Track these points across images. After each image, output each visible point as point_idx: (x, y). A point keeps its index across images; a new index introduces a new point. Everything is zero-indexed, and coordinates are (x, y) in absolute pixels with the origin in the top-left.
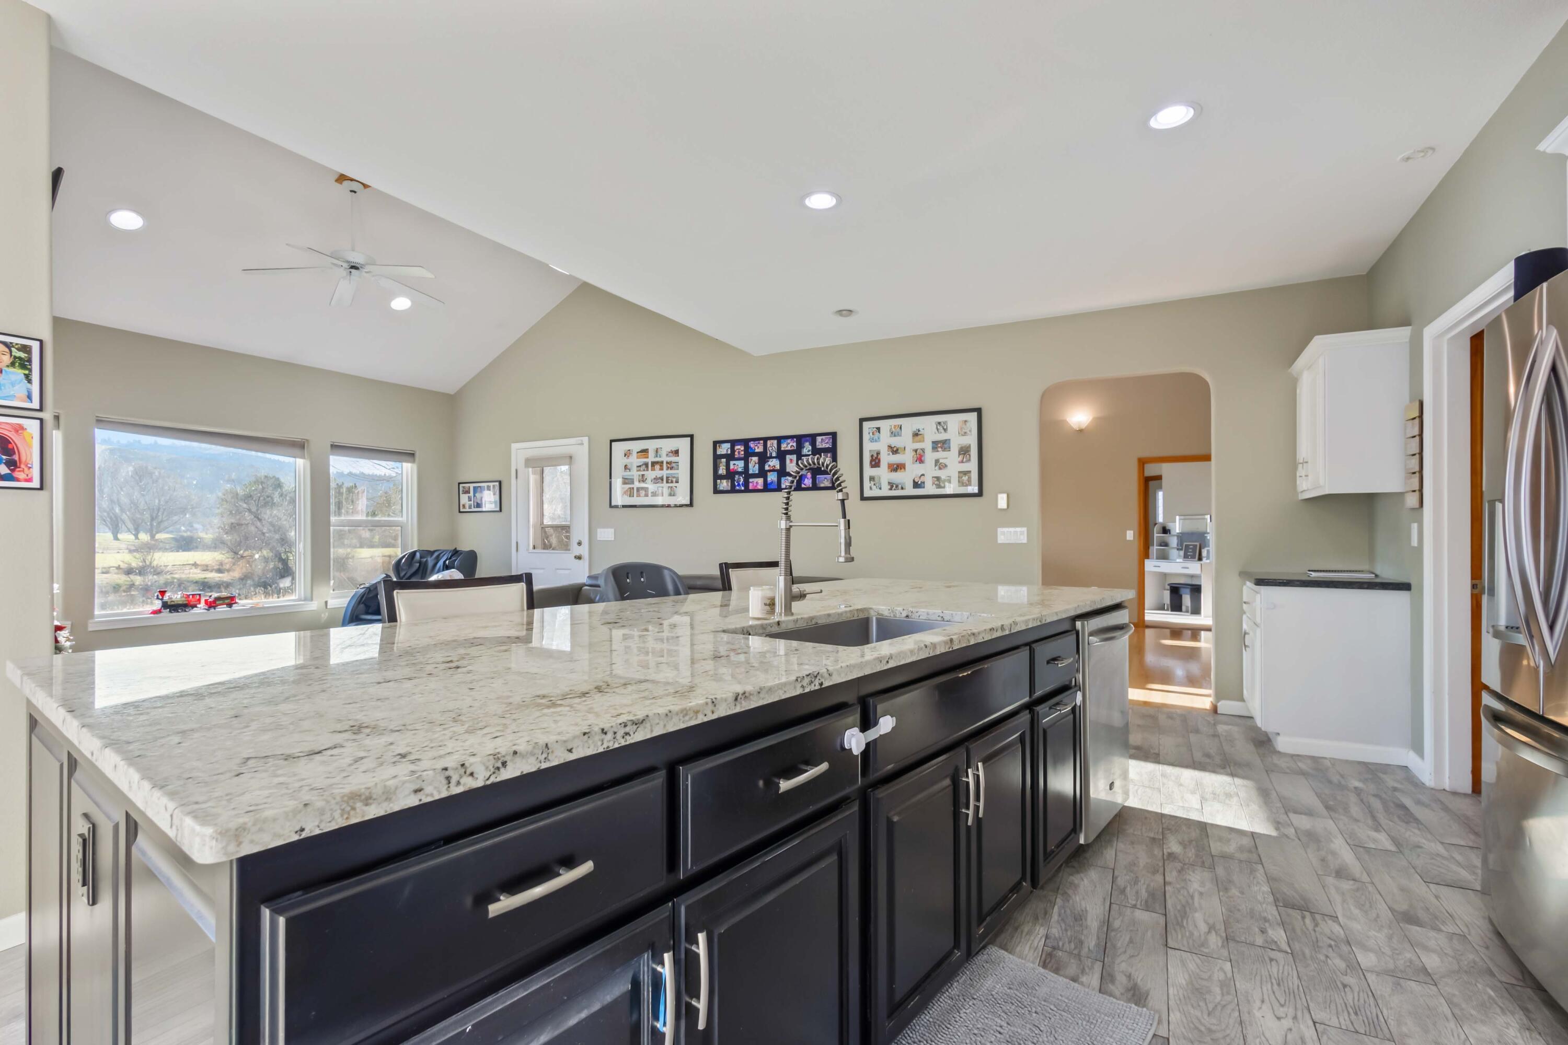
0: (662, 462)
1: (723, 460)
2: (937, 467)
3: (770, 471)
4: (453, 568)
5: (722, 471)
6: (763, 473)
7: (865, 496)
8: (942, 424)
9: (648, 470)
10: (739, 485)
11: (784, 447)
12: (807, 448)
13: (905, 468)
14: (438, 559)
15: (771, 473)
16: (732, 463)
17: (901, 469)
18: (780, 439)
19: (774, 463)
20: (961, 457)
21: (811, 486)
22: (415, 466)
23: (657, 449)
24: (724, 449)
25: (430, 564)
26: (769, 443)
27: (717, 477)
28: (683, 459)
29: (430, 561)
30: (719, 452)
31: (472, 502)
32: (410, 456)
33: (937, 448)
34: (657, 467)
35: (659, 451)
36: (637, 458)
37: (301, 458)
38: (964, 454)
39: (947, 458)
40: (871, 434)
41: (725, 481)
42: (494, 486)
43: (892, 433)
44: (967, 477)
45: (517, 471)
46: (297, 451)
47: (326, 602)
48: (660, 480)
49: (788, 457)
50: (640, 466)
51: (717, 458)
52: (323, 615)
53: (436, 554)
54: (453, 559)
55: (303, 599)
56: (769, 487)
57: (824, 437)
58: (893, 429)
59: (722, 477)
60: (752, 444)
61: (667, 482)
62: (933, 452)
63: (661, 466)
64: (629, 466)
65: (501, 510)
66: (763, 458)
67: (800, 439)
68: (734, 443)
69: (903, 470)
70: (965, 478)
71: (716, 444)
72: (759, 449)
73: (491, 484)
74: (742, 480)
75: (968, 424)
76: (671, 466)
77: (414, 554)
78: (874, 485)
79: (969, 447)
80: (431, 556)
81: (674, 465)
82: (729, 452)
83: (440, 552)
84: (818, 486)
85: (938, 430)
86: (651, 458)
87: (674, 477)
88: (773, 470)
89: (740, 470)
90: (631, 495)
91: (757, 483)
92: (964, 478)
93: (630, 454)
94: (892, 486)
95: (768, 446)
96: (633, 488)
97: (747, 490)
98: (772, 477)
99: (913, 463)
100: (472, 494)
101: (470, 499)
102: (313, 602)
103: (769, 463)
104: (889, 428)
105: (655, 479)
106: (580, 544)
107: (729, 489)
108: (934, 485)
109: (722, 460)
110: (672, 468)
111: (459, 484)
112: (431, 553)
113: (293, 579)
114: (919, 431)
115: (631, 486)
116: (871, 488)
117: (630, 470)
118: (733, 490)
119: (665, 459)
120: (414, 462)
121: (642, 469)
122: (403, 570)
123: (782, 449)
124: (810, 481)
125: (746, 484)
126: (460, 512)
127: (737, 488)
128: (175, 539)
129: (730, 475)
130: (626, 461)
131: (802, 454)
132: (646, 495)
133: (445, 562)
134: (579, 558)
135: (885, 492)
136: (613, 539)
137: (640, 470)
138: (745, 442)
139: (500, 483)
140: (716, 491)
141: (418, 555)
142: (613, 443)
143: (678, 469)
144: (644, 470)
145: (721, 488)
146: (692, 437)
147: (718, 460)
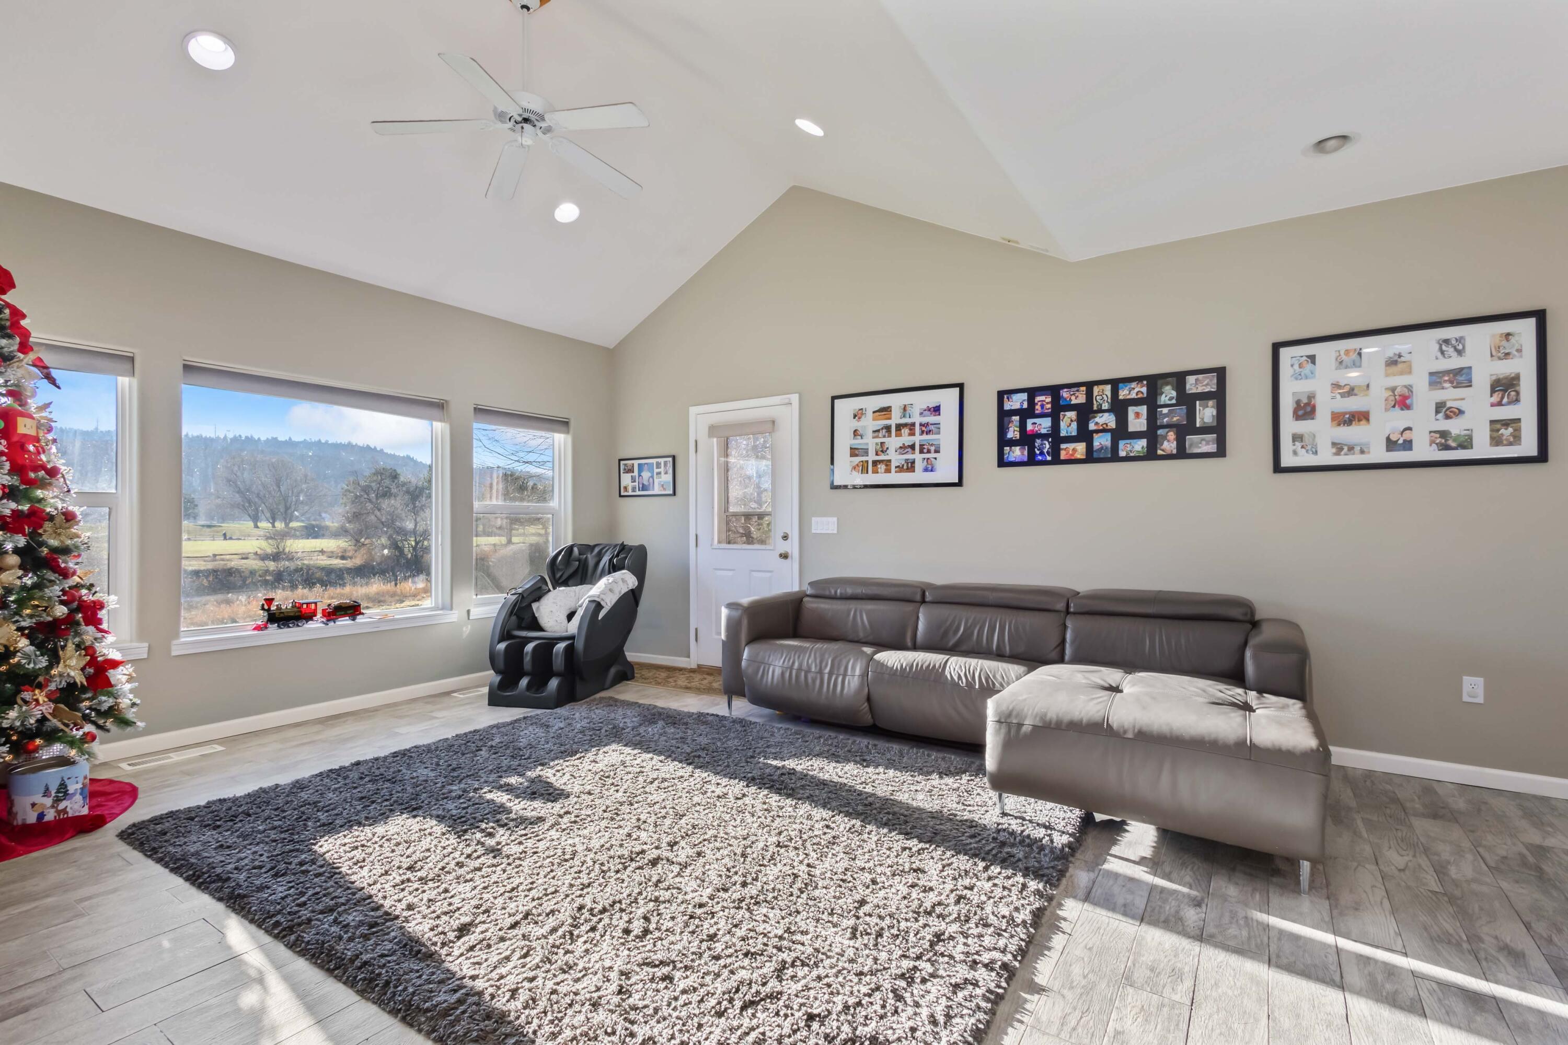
0: (913, 424)
1: (1016, 418)
2: (1440, 416)
3: (1097, 431)
4: (623, 568)
5: (1013, 433)
6: (1084, 435)
7: (1282, 465)
8: (1454, 342)
9: (890, 436)
10: (1042, 453)
11: (1123, 394)
12: (1168, 394)
13: (1368, 420)
14: (600, 556)
15: (1100, 434)
16: (1029, 422)
17: (1359, 420)
18: (1115, 384)
19: (1108, 420)
20: (1496, 398)
21: (1175, 452)
22: (569, 438)
23: (905, 406)
24: (1017, 402)
25: (591, 562)
26: (1096, 390)
27: (1003, 442)
28: (948, 420)
29: (591, 558)
30: (1008, 406)
31: (636, 484)
32: (563, 424)
33: (1440, 383)
34: (905, 431)
35: (908, 408)
36: (874, 420)
37: (440, 421)
38: (1505, 391)
39: (1463, 399)
40: (1296, 367)
41: (1018, 448)
42: (665, 463)
43: (1341, 363)
44: (1510, 430)
45: (696, 442)
46: (435, 412)
47: (468, 612)
48: (909, 450)
49: (1132, 410)
50: (878, 431)
51: (1003, 416)
52: (464, 629)
53: (597, 550)
54: (622, 556)
55: (440, 606)
56: (1095, 455)
57: (1200, 377)
58: (1344, 357)
59: (1012, 443)
60: (1065, 393)
61: (921, 452)
62: (1430, 390)
63: (910, 430)
64: (861, 432)
65: (674, 494)
66: (1085, 412)
67: (1154, 382)
68: (1032, 392)
69: (1364, 422)
70: (1507, 432)
71: (1002, 395)
72: (1079, 398)
73: (662, 460)
74: (1048, 446)
75: (1513, 340)
76: (928, 429)
77: (571, 548)
78: (1302, 447)
79: (1517, 377)
80: (592, 552)
81: (932, 427)
82: (1025, 406)
83: (601, 547)
84: (1188, 451)
85: (1442, 352)
86: (896, 418)
87: (932, 445)
88: (1104, 431)
89: (1044, 431)
90: (865, 470)
91: (1074, 450)
92: (1502, 431)
93: (862, 414)
94: (1338, 447)
95: (1095, 393)
96: (867, 462)
97: (1056, 460)
98: (1102, 441)
99: (1387, 410)
100: (636, 473)
101: (633, 480)
102: (453, 612)
103: (1097, 420)
104: (1334, 355)
105: (901, 448)
106: (785, 537)
107: (1026, 459)
108: (1434, 446)
109: (1014, 418)
110: (928, 432)
111: (620, 460)
112: (591, 548)
113: (429, 581)
114: (1400, 356)
115: (864, 459)
116: (1295, 453)
117: (862, 437)
118: (1032, 461)
119: (917, 419)
120: (568, 432)
121: (880, 435)
122: (559, 570)
123: (1121, 397)
124: (1174, 444)
125: (1055, 451)
126: (620, 496)
127: (1040, 458)
128: (306, 527)
129: (1027, 439)
130: (856, 424)
131: (1159, 403)
132: (888, 471)
133: (611, 560)
134: (784, 556)
135: (1327, 457)
136: (835, 532)
137: (877, 437)
138: (1054, 391)
139: (674, 458)
140: (1002, 462)
141: (576, 550)
142: (836, 401)
143: (939, 433)
144: (884, 437)
145: (1012, 459)
146: (961, 386)
147: (1006, 419)
